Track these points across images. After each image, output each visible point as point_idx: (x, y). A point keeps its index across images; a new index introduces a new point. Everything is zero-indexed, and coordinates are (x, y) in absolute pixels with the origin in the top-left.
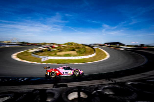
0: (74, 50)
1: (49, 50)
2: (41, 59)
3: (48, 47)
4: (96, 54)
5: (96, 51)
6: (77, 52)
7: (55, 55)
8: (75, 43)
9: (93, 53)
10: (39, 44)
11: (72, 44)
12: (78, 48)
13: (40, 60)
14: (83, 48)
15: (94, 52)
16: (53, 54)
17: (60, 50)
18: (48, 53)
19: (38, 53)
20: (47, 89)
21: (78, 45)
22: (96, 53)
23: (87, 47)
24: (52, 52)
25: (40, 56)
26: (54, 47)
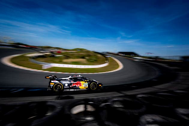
0: (83, 57)
1: (53, 56)
2: (42, 66)
3: (51, 52)
7: (61, 62)
9: (105, 63)
11: (81, 50)
12: (89, 56)
13: (40, 68)
14: (95, 56)
15: (105, 61)
16: (58, 60)
17: (67, 57)
18: (52, 59)
19: (40, 59)
20: (47, 102)
22: (109, 62)
23: (99, 55)
25: (40, 62)
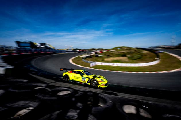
1: (97, 56)
2: (90, 64)
3: (96, 53)
4: (160, 61)
5: (161, 58)
6: (129, 58)
7: (103, 61)
8: (126, 47)
9: (155, 60)
10: (88, 50)
11: (121, 48)
12: (131, 53)
13: (89, 66)
14: (138, 52)
15: (156, 58)
16: (100, 59)
17: (108, 56)
18: (96, 58)
19: (88, 59)
20: (99, 94)
21: (130, 49)
22: (160, 59)
23: (145, 52)
24: (100, 58)
25: (88, 61)
26: (101, 53)
